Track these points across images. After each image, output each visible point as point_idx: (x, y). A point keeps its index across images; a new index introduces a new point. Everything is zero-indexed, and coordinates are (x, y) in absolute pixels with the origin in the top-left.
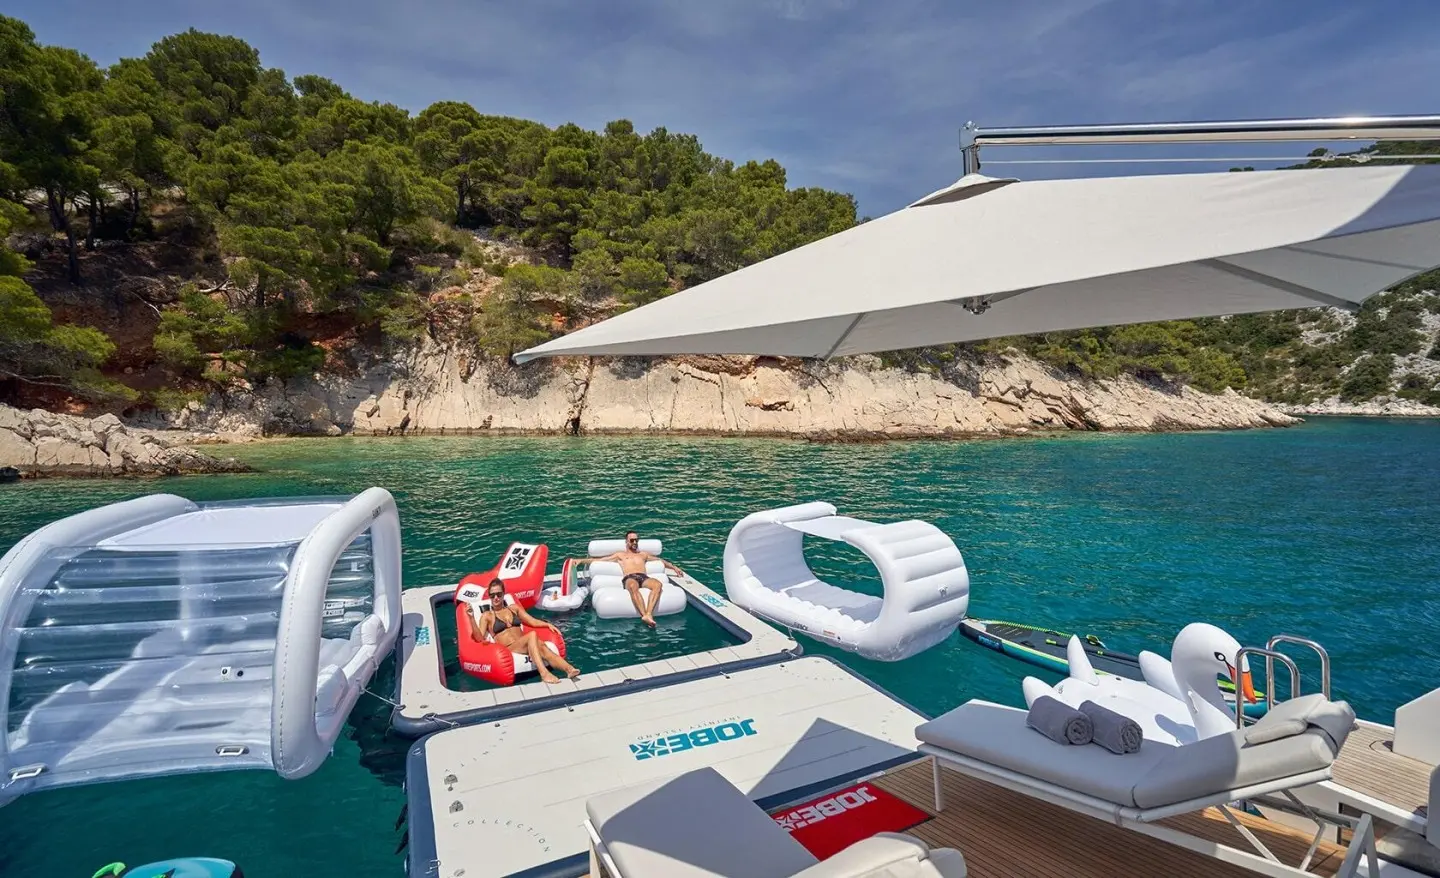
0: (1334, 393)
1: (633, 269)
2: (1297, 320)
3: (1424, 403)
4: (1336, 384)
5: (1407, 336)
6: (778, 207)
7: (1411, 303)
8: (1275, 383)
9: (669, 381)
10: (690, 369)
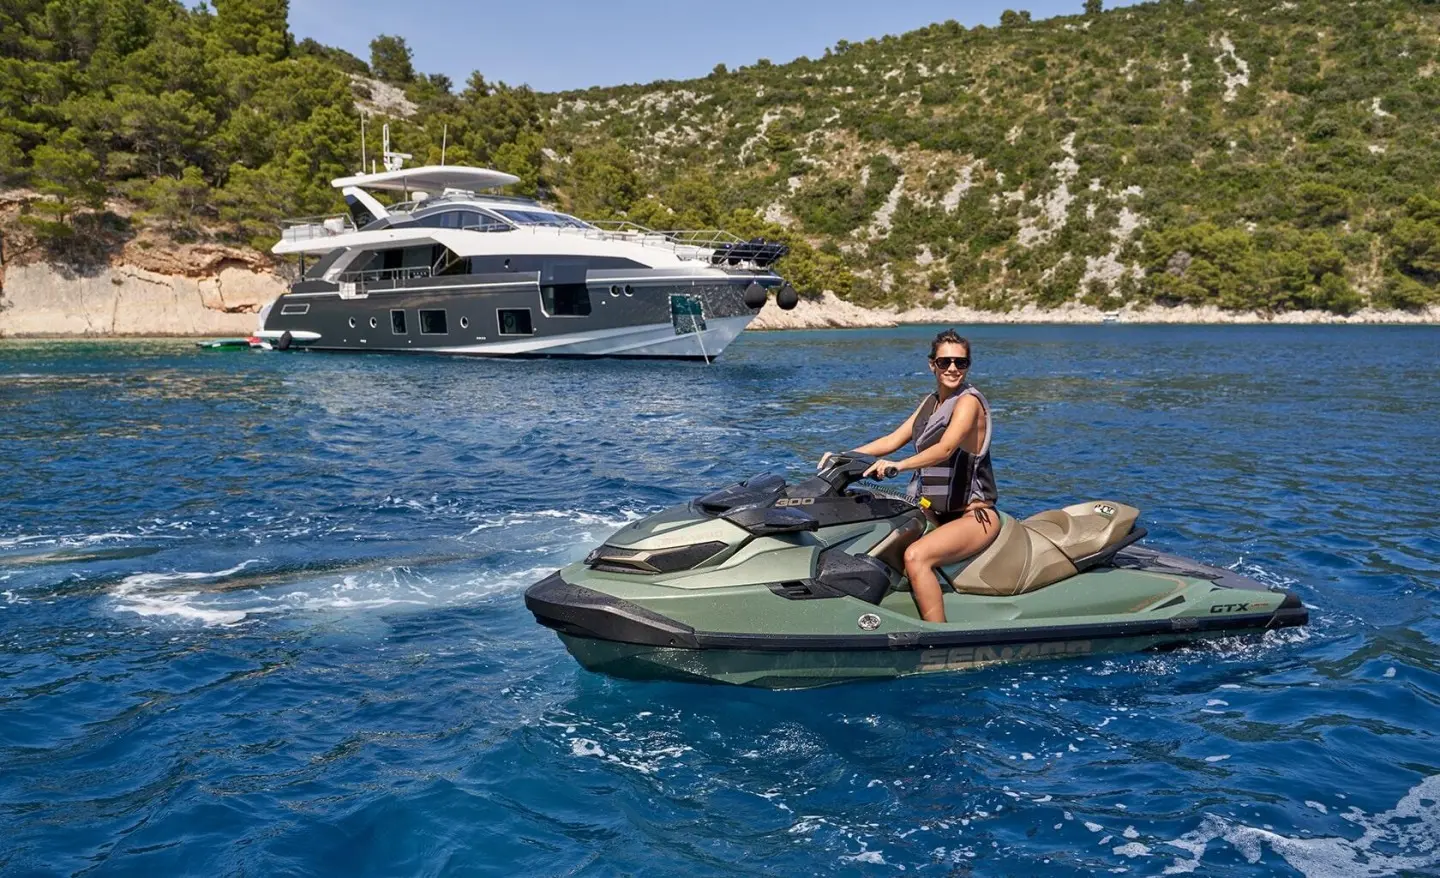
0: (1032, 300)
1: (52, 161)
2: (1020, 214)
3: (1101, 309)
4: (1036, 289)
5: (1102, 237)
6: (251, 85)
7: (1116, 201)
8: (985, 289)
9: (110, 283)
10: (135, 270)
